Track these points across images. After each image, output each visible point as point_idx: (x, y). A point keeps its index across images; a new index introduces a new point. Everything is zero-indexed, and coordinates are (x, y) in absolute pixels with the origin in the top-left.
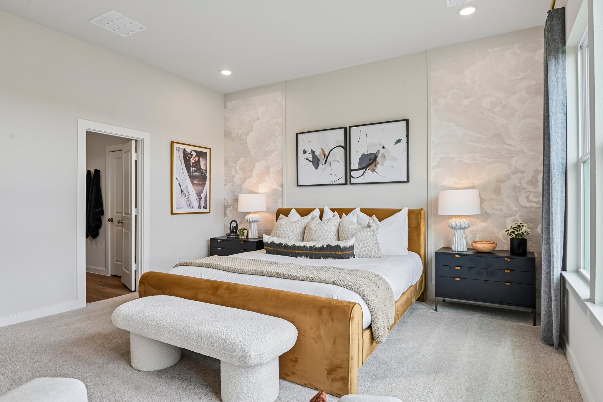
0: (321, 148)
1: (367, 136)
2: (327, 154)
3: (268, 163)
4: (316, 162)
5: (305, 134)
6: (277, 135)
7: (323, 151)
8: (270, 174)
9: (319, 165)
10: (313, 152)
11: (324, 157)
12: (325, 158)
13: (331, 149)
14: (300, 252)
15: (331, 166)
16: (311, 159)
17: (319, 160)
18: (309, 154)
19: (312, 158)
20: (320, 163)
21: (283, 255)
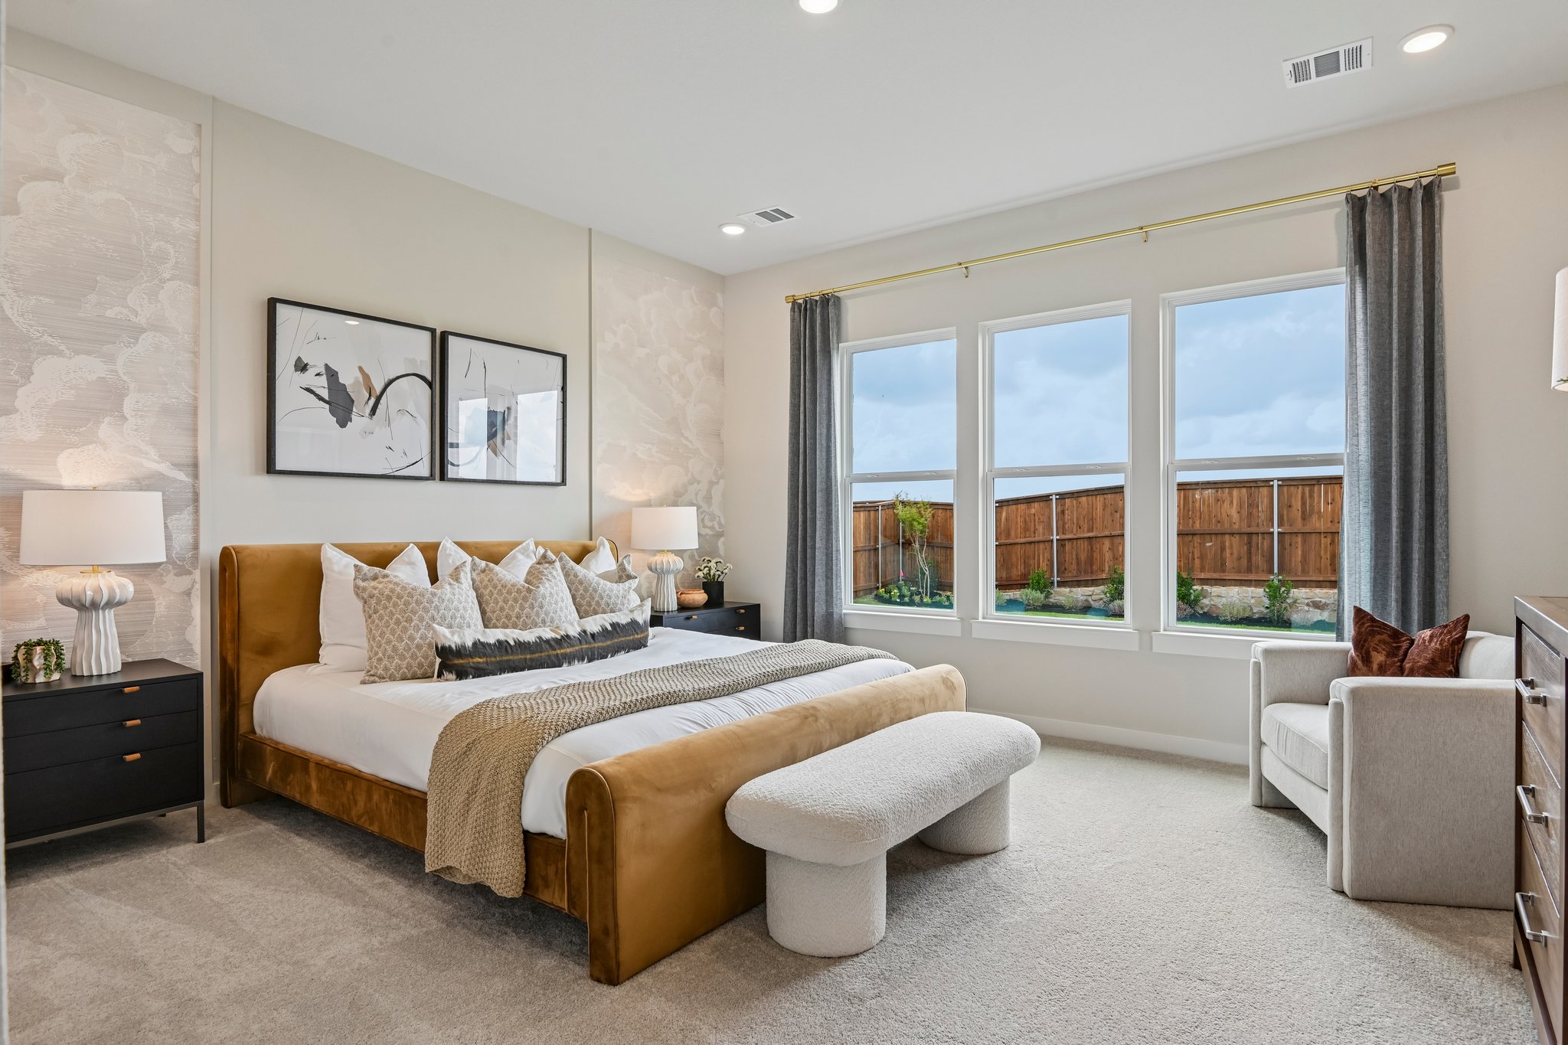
0: (361, 369)
1: (485, 367)
2: (378, 389)
3: (116, 371)
4: (340, 405)
5: (305, 309)
6: (167, 276)
7: (366, 377)
8: (128, 416)
9: (353, 417)
10: (332, 374)
11: (370, 396)
12: (372, 401)
13: (391, 377)
14: (568, 650)
15: (389, 425)
16: (325, 394)
17: (353, 401)
18: (318, 375)
19: (326, 391)
20: (354, 409)
21: (522, 670)
